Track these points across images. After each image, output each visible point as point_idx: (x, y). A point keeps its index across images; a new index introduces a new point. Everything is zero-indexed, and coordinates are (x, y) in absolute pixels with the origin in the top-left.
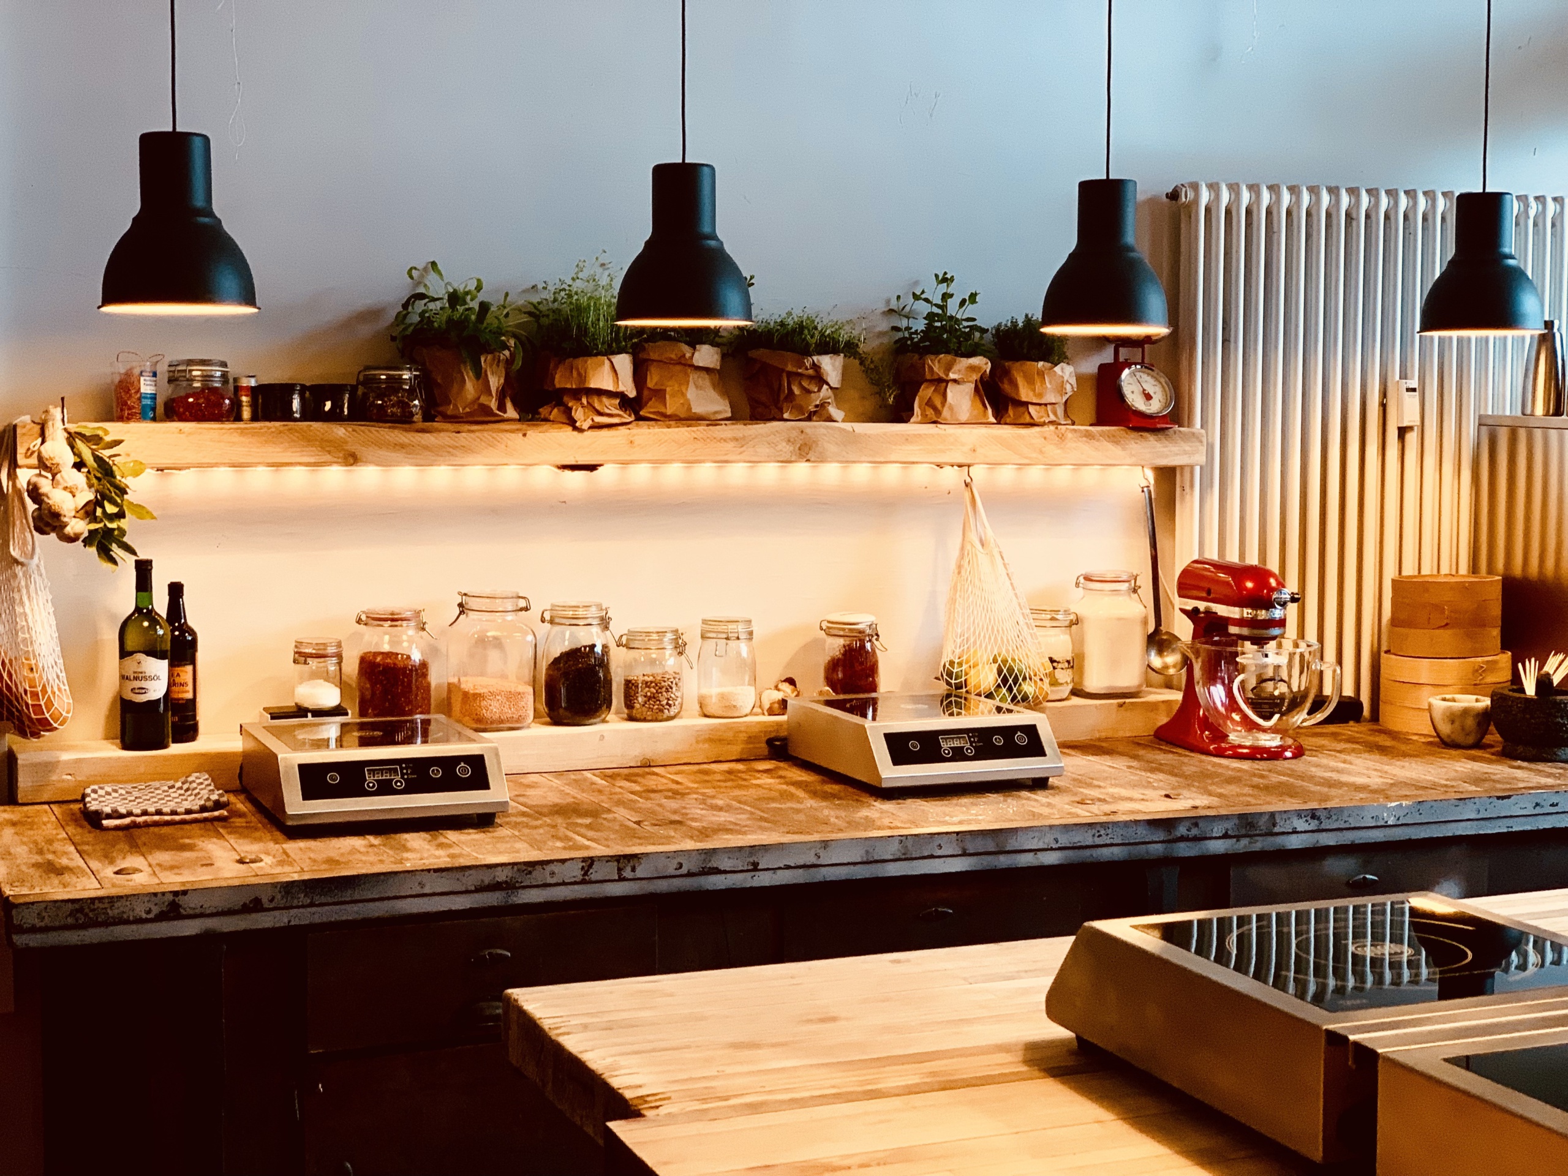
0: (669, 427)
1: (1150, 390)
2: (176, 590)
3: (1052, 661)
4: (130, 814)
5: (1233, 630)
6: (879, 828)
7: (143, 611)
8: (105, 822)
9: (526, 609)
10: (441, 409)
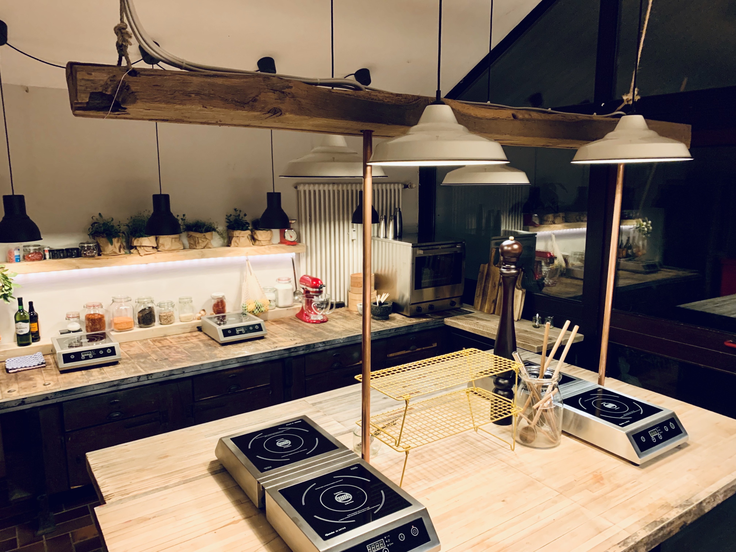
0: (166, 253)
1: (292, 235)
2: (31, 304)
3: (270, 301)
4: (17, 368)
5: (311, 293)
6: (217, 358)
7: (21, 310)
8: (10, 371)
9: (130, 300)
10: (103, 253)
